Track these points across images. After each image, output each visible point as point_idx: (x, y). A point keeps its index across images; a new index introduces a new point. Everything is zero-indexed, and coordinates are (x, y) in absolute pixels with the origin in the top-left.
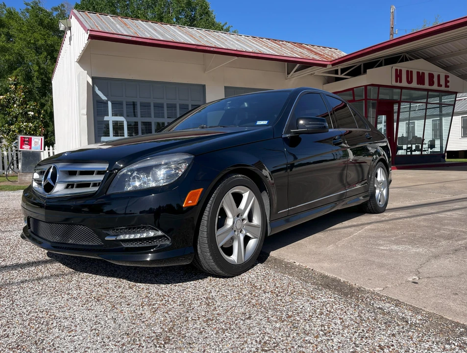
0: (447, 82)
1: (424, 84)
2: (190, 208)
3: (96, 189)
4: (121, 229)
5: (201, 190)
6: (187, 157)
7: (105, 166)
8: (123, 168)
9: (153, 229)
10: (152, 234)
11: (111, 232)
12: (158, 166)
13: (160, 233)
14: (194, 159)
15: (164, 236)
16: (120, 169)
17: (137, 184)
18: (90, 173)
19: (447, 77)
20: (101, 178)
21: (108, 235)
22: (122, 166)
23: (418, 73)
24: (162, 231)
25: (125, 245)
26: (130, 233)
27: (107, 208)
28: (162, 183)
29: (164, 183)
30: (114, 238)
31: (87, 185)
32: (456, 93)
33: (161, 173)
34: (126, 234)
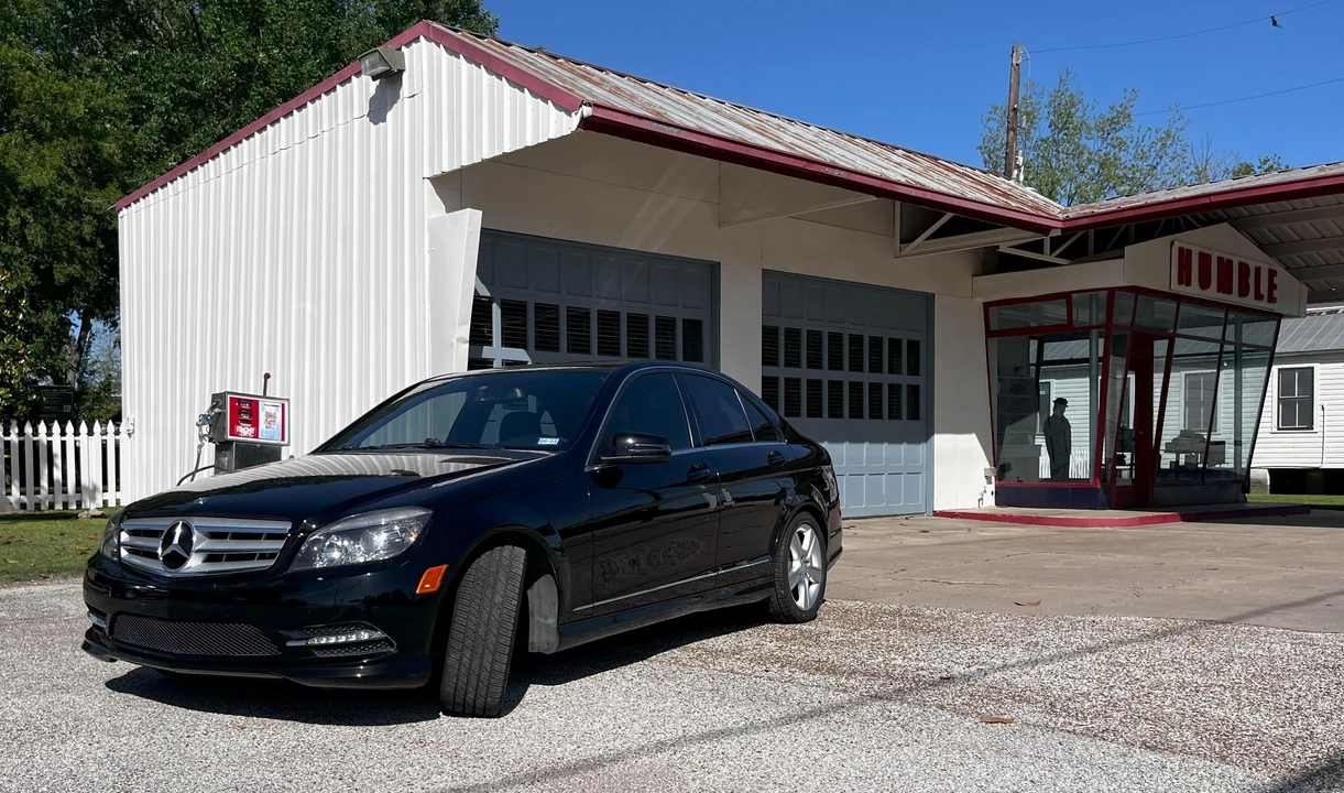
0: (1272, 287)
1: (1230, 292)
2: (428, 597)
3: (271, 563)
4: (315, 629)
5: (445, 567)
6: (420, 513)
7: (286, 526)
8: (316, 529)
9: (367, 628)
10: (365, 636)
11: (295, 634)
12: (376, 528)
13: (378, 634)
14: (433, 516)
15: (386, 640)
16: (309, 532)
17: (336, 555)
18: (256, 536)
19: (1272, 273)
20: (279, 545)
21: (291, 639)
22: (314, 526)
23: (1220, 260)
24: (384, 630)
25: (319, 655)
26: (329, 634)
27: (287, 597)
28: (382, 555)
29: (386, 555)
30: (303, 643)
31: (249, 556)
32: (1278, 317)
33: (380, 539)
34: (323, 635)
